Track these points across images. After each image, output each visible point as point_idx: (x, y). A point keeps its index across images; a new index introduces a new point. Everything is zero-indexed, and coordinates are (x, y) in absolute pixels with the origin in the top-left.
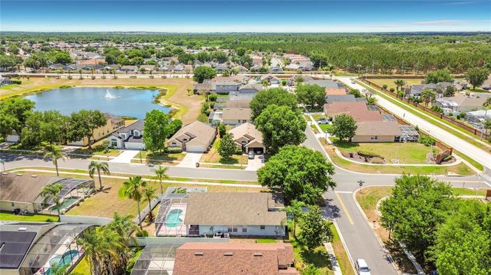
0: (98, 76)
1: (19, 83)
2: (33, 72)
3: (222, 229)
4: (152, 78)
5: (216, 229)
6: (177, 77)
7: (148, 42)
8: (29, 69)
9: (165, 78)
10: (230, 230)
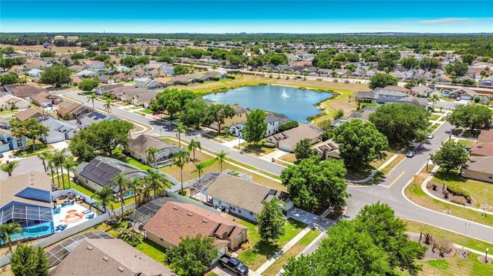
0: (292, 77)
1: (233, 78)
2: (251, 70)
3: (226, 205)
4: (336, 81)
5: (222, 204)
6: (360, 82)
7: (381, 44)
8: (250, 67)
9: (347, 82)
10: (231, 208)
